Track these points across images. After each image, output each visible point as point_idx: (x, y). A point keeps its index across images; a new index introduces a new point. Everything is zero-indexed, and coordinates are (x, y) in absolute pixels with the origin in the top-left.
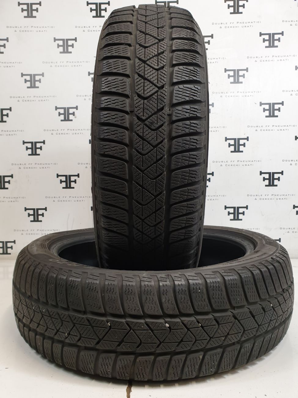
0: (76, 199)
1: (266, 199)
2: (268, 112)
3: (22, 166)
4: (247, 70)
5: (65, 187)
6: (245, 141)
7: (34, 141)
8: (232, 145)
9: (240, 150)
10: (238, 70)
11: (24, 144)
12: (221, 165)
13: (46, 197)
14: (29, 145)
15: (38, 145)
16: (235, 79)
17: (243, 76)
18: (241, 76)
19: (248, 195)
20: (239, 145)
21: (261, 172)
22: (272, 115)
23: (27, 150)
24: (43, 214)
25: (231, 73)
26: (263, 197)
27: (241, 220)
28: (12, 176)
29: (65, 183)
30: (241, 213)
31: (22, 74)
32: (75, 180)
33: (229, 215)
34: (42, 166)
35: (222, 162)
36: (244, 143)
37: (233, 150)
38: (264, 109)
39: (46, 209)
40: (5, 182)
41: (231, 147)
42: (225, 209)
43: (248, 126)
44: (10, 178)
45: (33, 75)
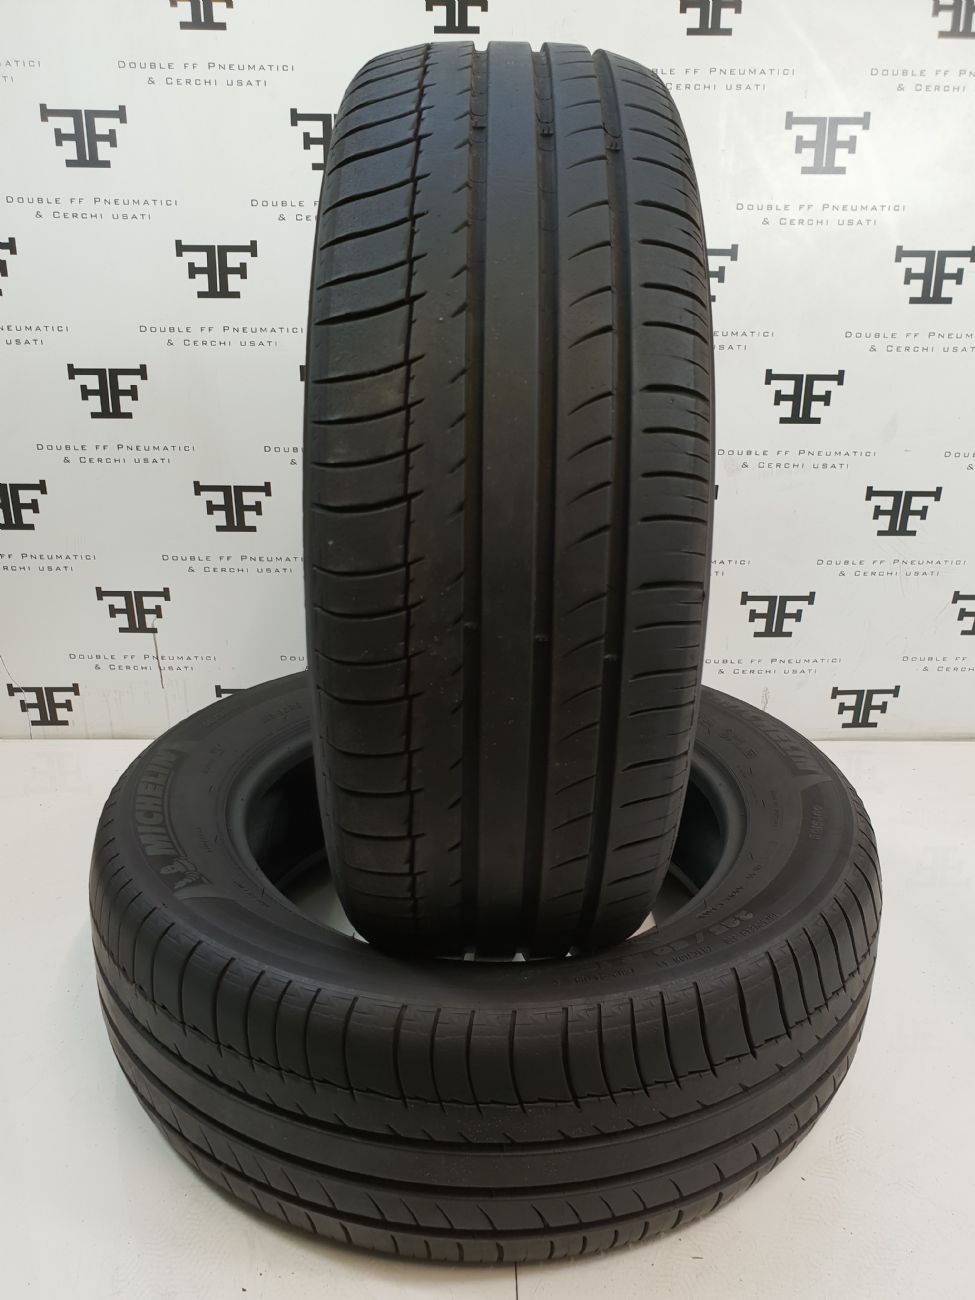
0: (266, 565)
1: (873, 574)
2: (920, 283)
3: (72, 455)
4: (864, 121)
5: (224, 523)
6: (832, 385)
7: (107, 366)
8: (787, 398)
9: (812, 416)
10: (837, 121)
11: (71, 377)
12: (745, 465)
13: (164, 558)
14: (93, 382)
15: (124, 382)
16: (818, 158)
17: (851, 145)
18: (842, 145)
19: (820, 562)
20: (811, 398)
21: (870, 489)
22: (931, 296)
23: (85, 397)
24: (158, 608)
25: (809, 133)
26: (868, 567)
27: (789, 634)
28: (42, 487)
29: (222, 514)
30: (790, 616)
31: (43, 107)
32: (258, 504)
33: (752, 619)
34: (142, 454)
35: (749, 453)
36: (828, 393)
37: (790, 416)
38: (908, 271)
39: (165, 594)
40: (19, 507)
41: (782, 403)
42: (743, 602)
43: (848, 334)
44: (36, 494)
45: (83, 113)
